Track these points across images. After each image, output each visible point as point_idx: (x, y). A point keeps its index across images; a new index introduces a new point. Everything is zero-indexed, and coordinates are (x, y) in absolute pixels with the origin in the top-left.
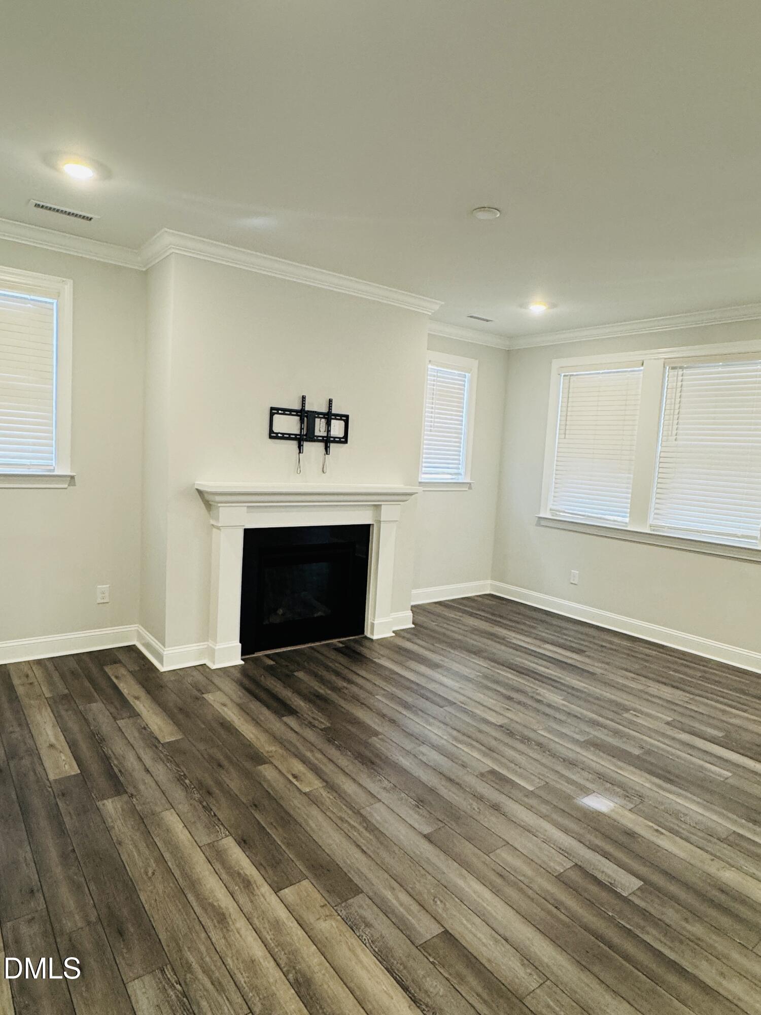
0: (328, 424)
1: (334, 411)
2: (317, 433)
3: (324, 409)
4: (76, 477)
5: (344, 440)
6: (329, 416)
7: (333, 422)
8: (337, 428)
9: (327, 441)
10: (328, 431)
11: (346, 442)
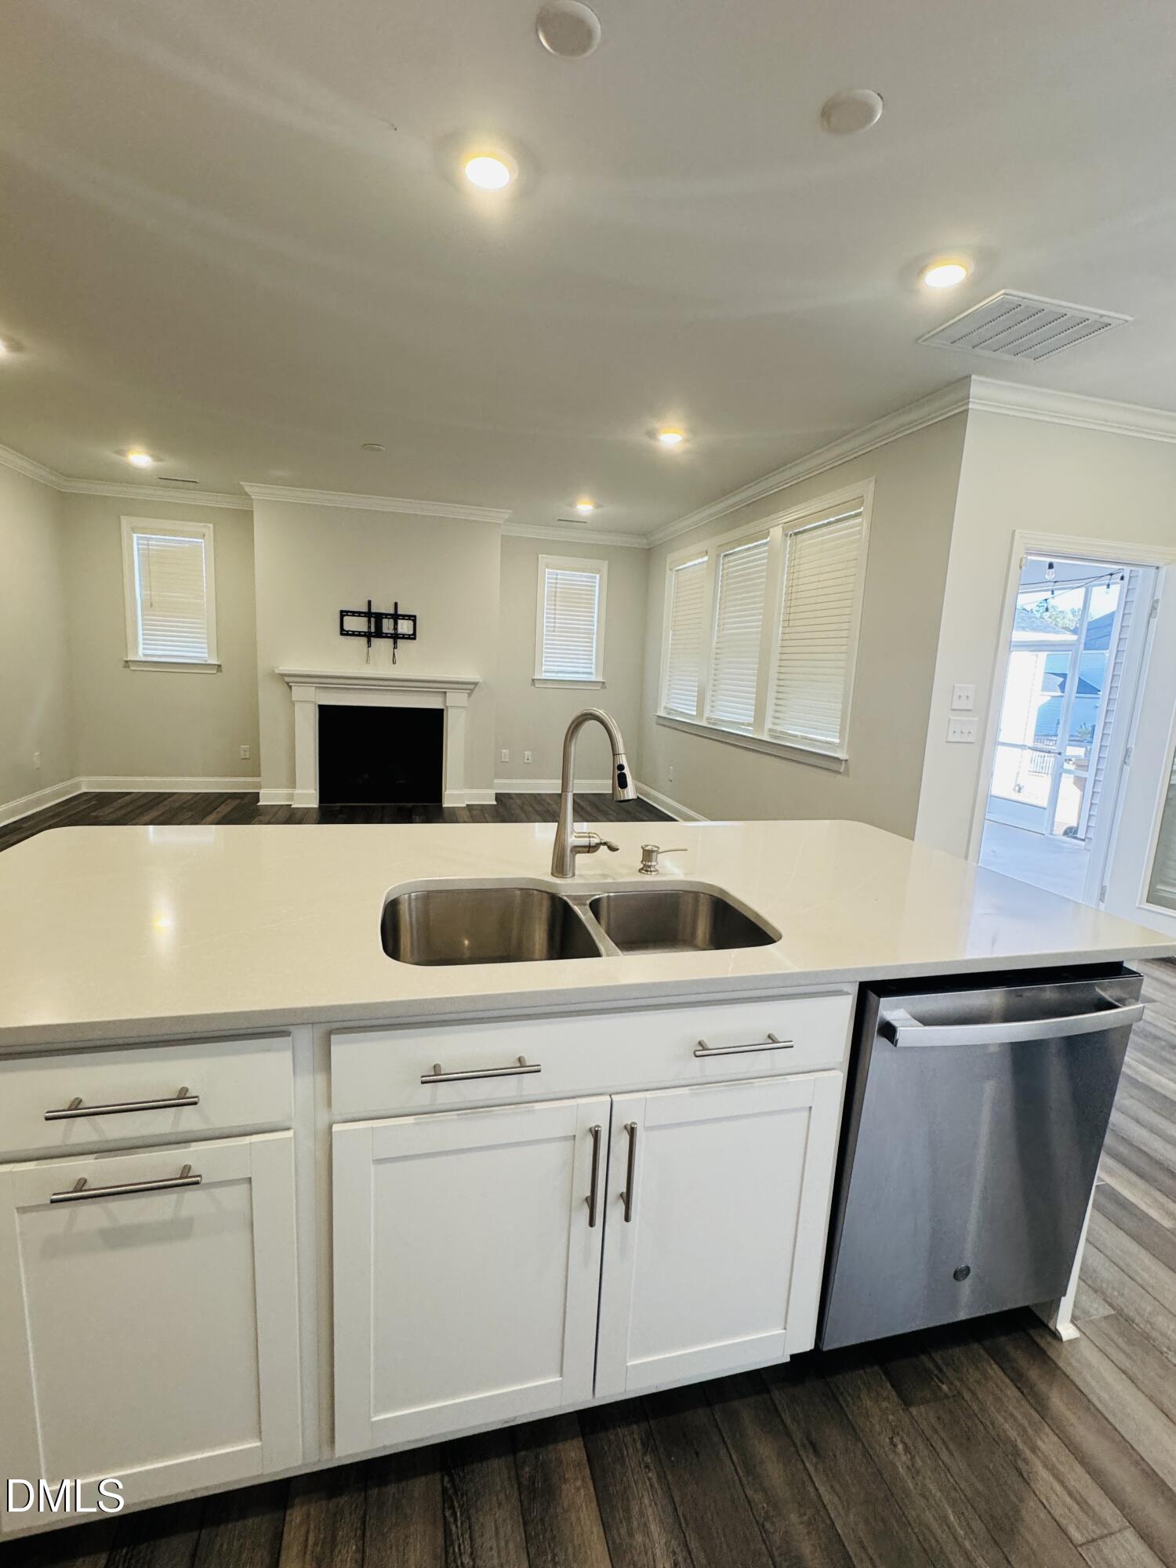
0: (396, 624)
1: (399, 613)
2: (385, 630)
3: (392, 611)
4: (222, 666)
5: (412, 637)
6: (396, 617)
7: (400, 622)
8: (404, 627)
9: (396, 637)
10: (395, 628)
11: (414, 639)
